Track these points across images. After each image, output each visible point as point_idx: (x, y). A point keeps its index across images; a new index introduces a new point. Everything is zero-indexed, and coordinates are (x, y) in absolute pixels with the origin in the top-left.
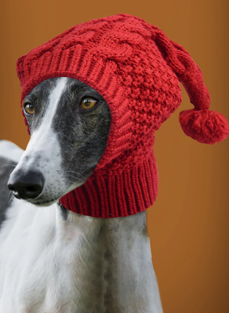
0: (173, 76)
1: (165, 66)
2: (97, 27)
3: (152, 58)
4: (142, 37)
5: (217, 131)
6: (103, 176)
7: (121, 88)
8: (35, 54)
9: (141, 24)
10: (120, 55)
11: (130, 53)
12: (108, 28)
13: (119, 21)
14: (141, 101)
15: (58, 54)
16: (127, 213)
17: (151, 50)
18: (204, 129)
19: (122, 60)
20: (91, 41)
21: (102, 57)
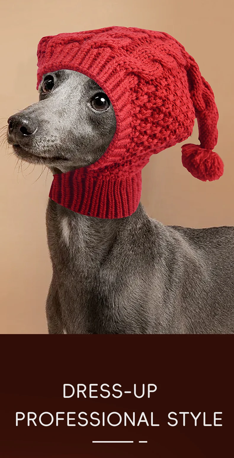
0: (192, 109)
1: (188, 98)
2: (136, 36)
3: (179, 86)
4: (176, 63)
5: (212, 171)
6: (93, 178)
7: (129, 105)
8: (63, 39)
9: (180, 51)
10: (148, 73)
11: (160, 74)
12: (147, 41)
13: (160, 39)
14: (147, 123)
15: (86, 50)
16: (105, 215)
17: (180, 79)
18: (202, 166)
19: (148, 78)
20: (124, 49)
21: (126, 69)
